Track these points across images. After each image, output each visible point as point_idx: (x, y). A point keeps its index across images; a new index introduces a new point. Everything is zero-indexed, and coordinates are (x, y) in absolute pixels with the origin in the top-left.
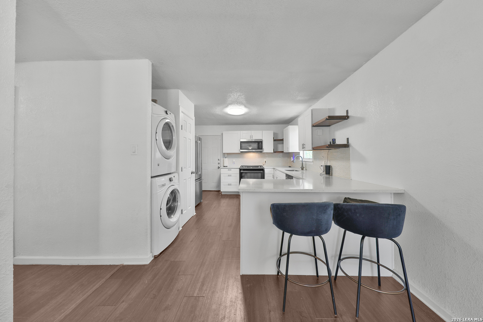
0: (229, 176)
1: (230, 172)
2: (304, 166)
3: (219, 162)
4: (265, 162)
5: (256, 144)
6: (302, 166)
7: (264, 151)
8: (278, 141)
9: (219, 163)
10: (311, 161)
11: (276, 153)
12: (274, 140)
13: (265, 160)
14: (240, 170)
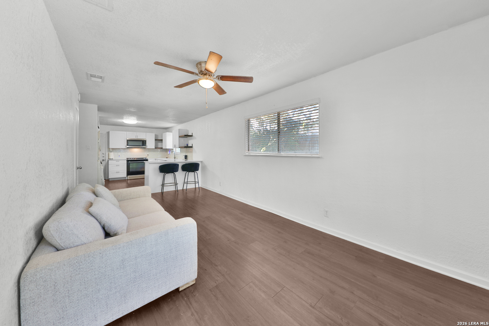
0: (117, 166)
1: (117, 163)
2: (176, 156)
5: (140, 142)
6: (175, 156)
7: (147, 147)
8: (159, 140)
9: (103, 157)
10: (179, 153)
11: (157, 149)
12: (156, 140)
13: (148, 154)
14: (127, 161)
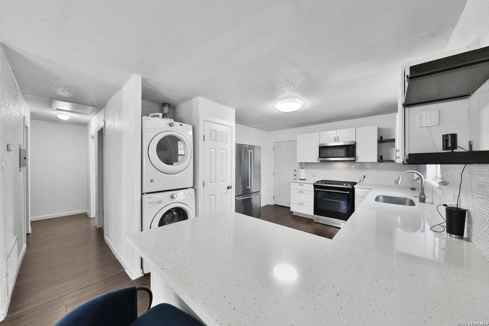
0: (300, 192)
1: (301, 188)
3: (295, 173)
4: (364, 176)
5: (344, 150)
7: (357, 160)
8: (385, 141)
9: (295, 175)
11: (383, 163)
12: (379, 141)
13: (364, 174)
14: (315, 186)
